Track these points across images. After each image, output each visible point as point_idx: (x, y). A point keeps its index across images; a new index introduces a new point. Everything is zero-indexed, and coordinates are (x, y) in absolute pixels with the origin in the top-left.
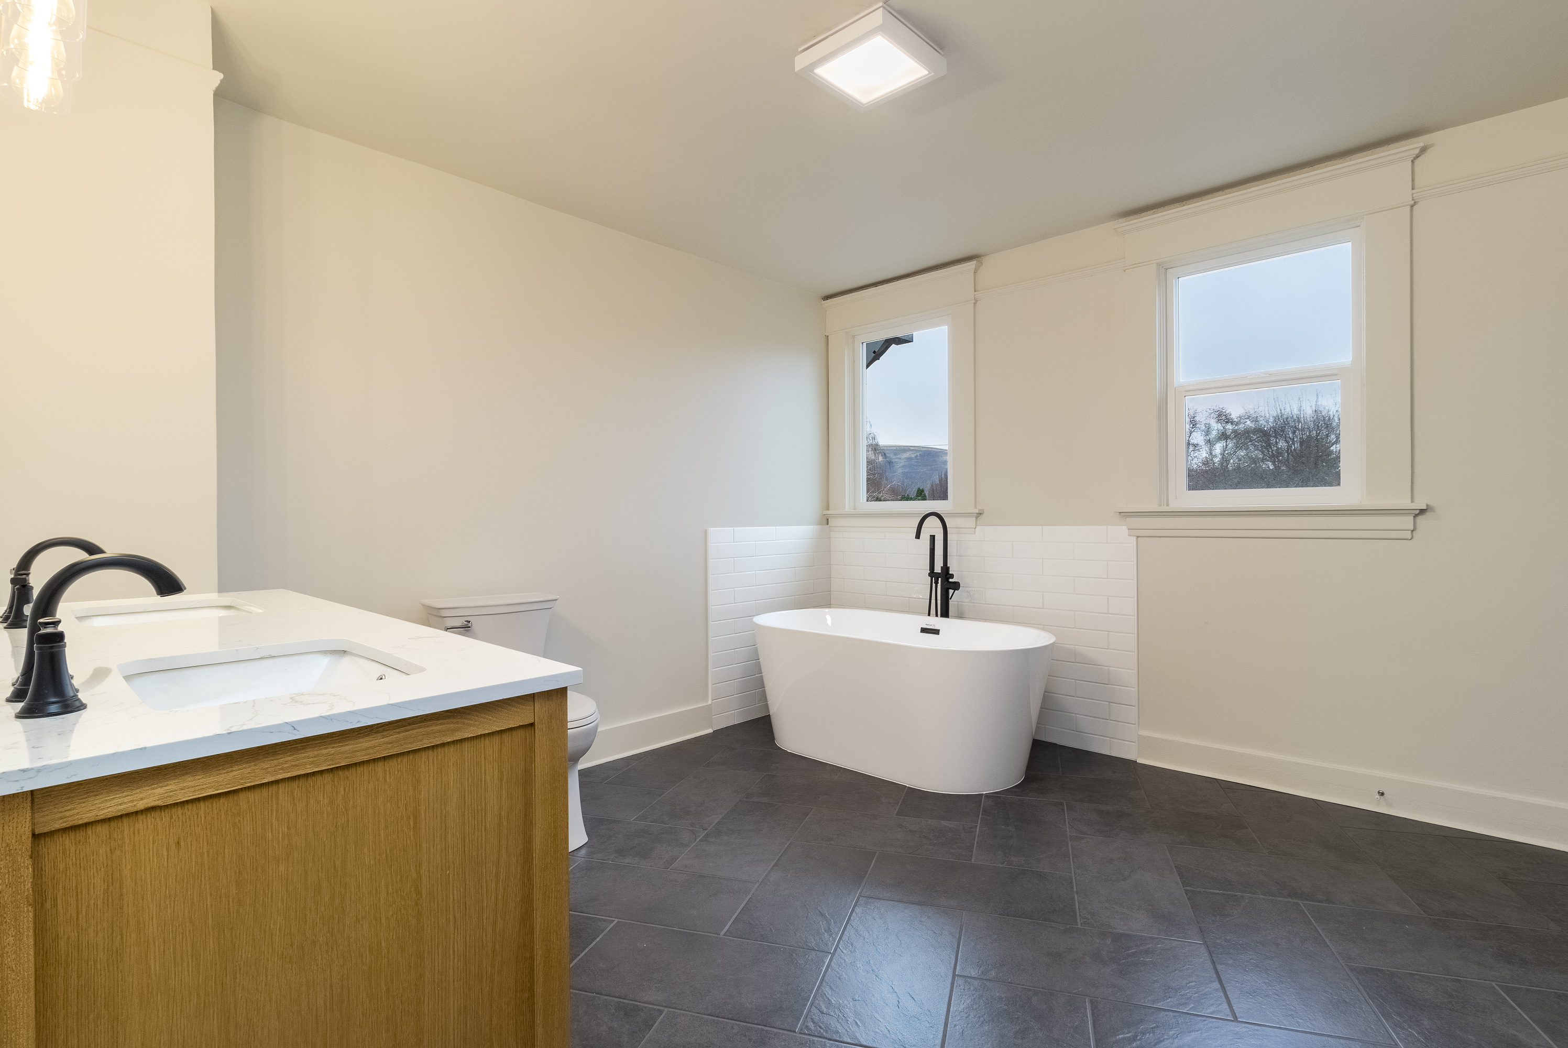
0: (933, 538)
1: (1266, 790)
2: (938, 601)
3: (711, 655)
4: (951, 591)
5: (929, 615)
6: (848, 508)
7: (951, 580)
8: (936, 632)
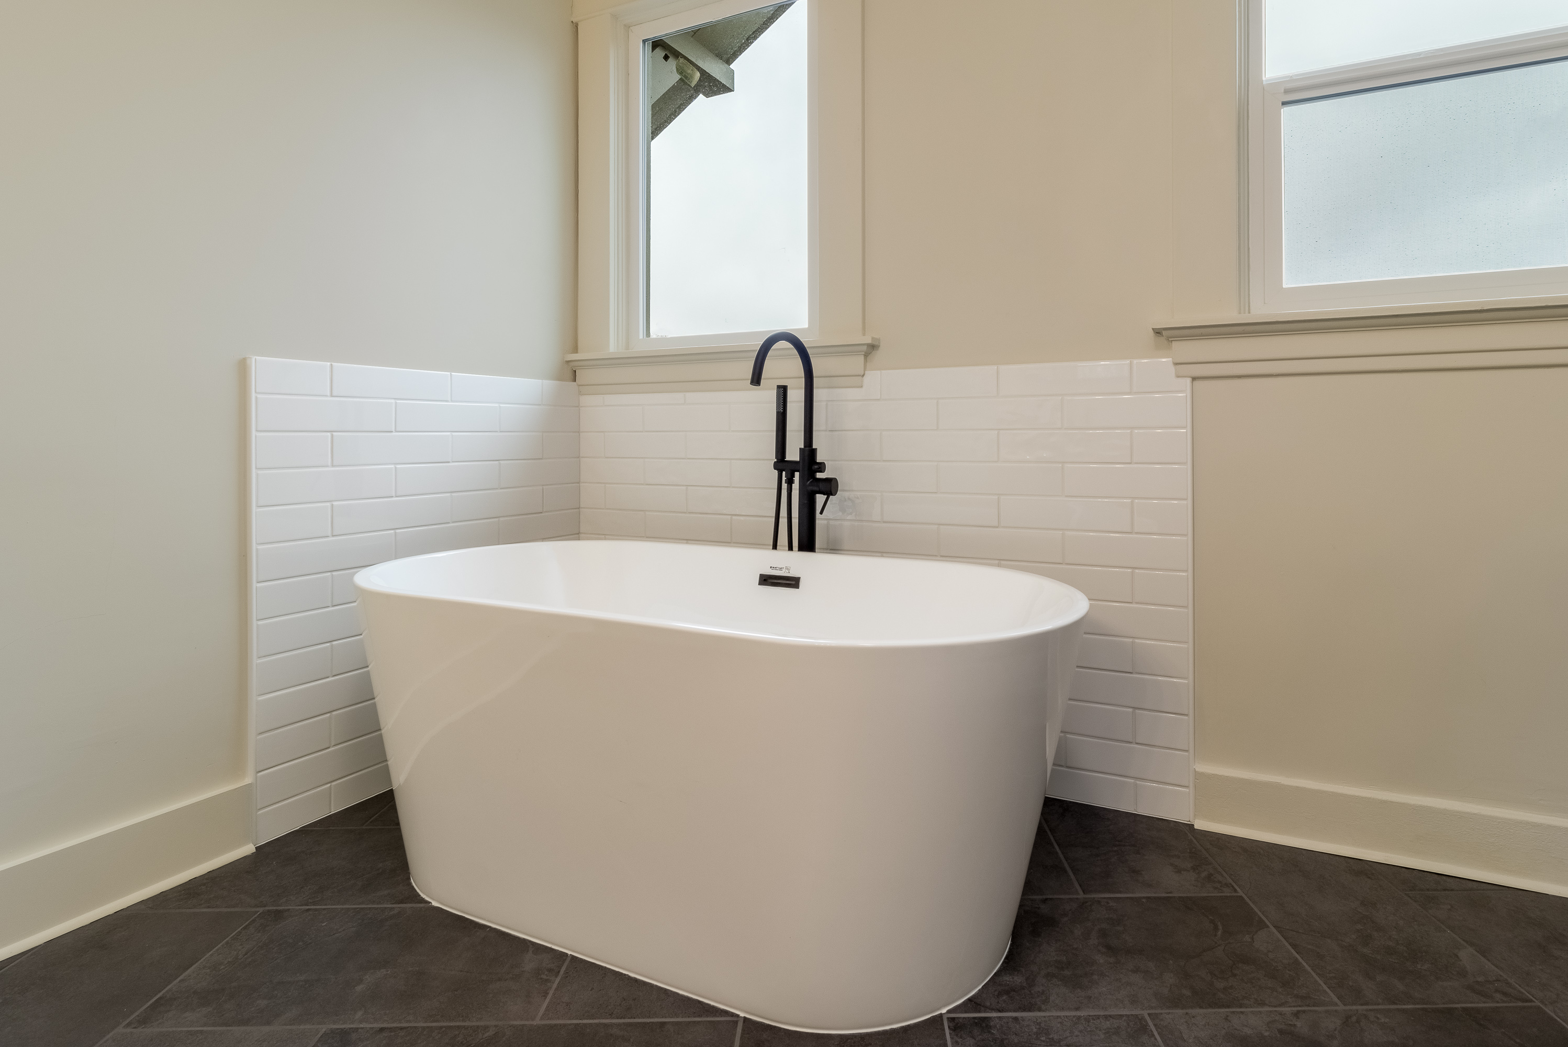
0: (783, 391)
1: (1490, 887)
2: (793, 520)
3: (256, 661)
4: (820, 499)
5: (775, 547)
6: (614, 347)
7: (819, 475)
8: (792, 582)
